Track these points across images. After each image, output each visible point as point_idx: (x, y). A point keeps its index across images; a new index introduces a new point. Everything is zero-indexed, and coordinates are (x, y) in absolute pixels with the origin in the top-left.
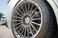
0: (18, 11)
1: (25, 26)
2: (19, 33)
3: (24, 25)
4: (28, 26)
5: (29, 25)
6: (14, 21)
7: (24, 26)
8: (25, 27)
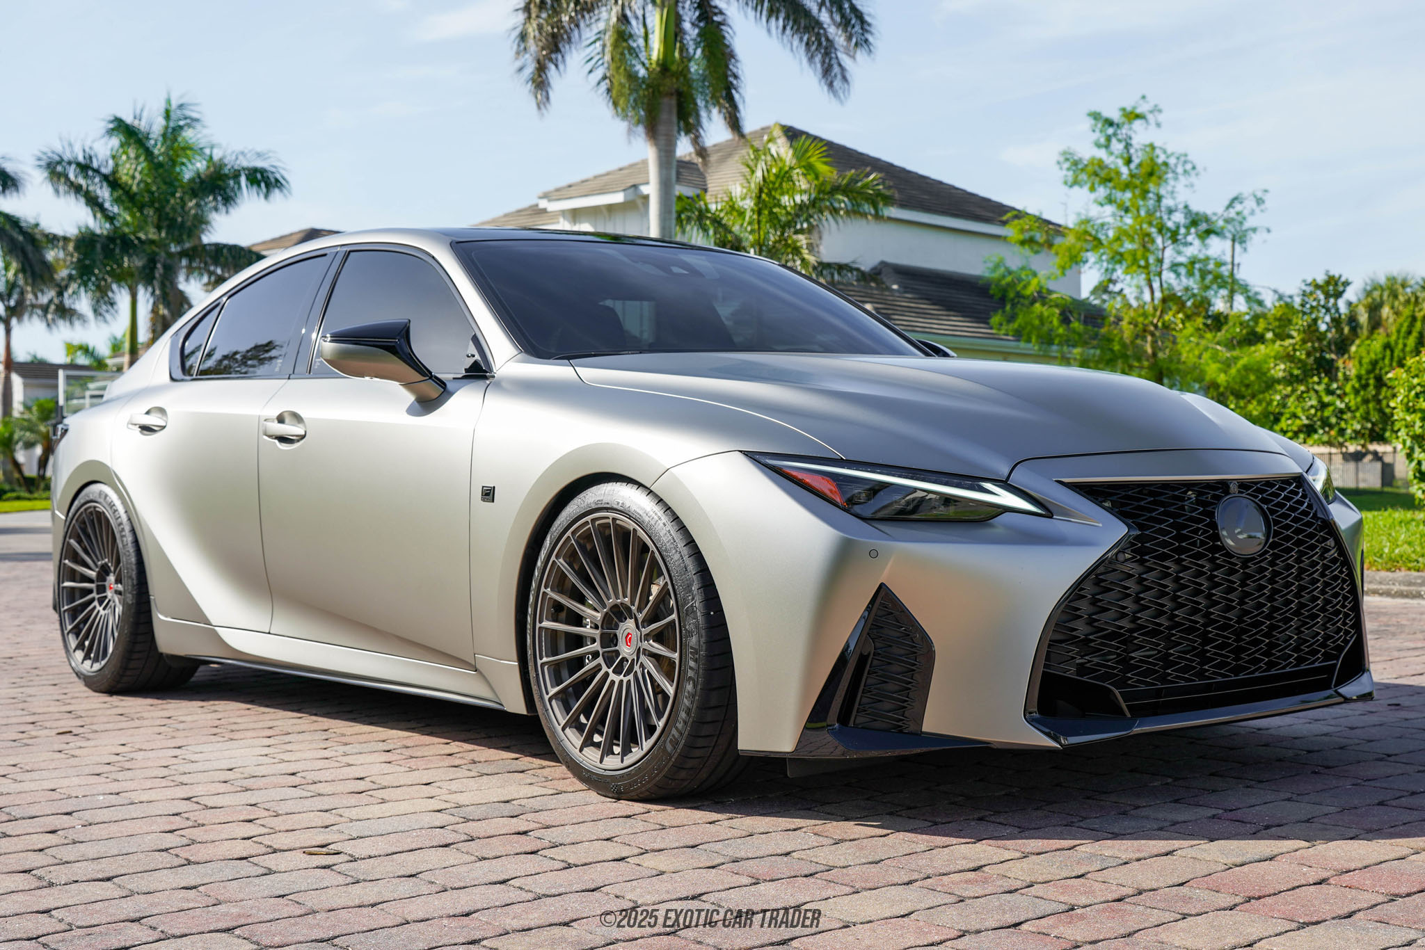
0: (572, 558)
1: (612, 677)
2: (583, 719)
3: (605, 668)
4: (625, 679)
5: (631, 677)
6: (546, 624)
7: (607, 675)
8: (613, 682)
